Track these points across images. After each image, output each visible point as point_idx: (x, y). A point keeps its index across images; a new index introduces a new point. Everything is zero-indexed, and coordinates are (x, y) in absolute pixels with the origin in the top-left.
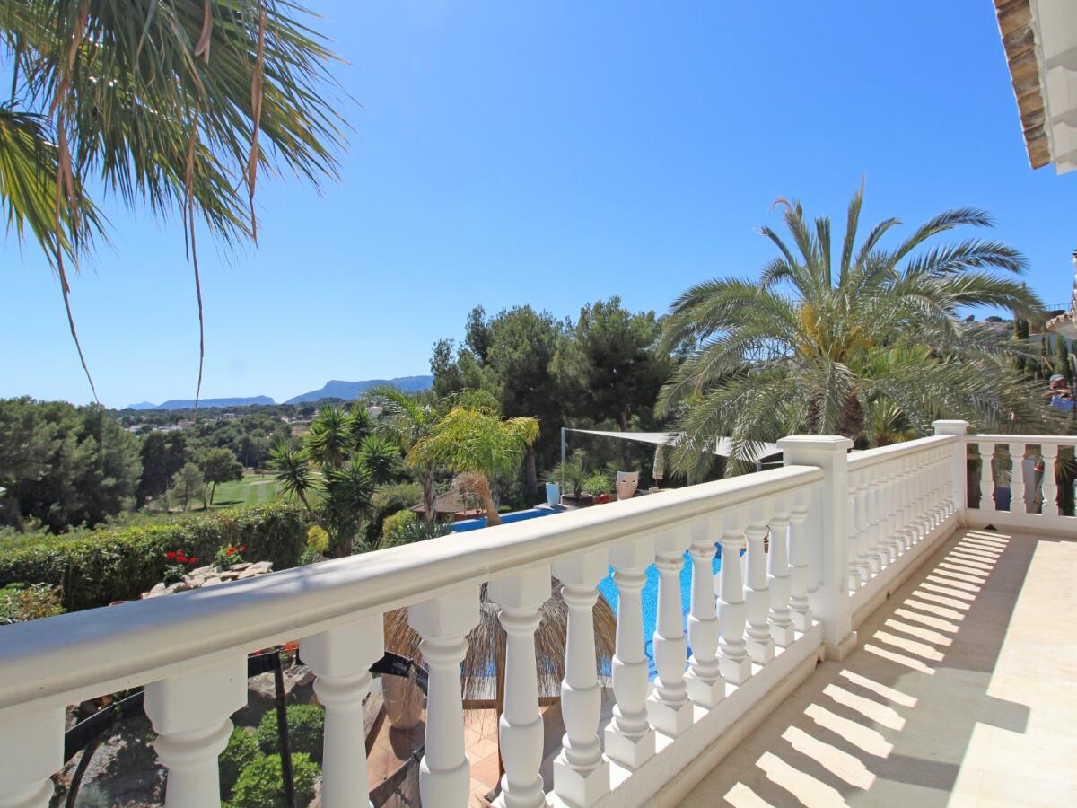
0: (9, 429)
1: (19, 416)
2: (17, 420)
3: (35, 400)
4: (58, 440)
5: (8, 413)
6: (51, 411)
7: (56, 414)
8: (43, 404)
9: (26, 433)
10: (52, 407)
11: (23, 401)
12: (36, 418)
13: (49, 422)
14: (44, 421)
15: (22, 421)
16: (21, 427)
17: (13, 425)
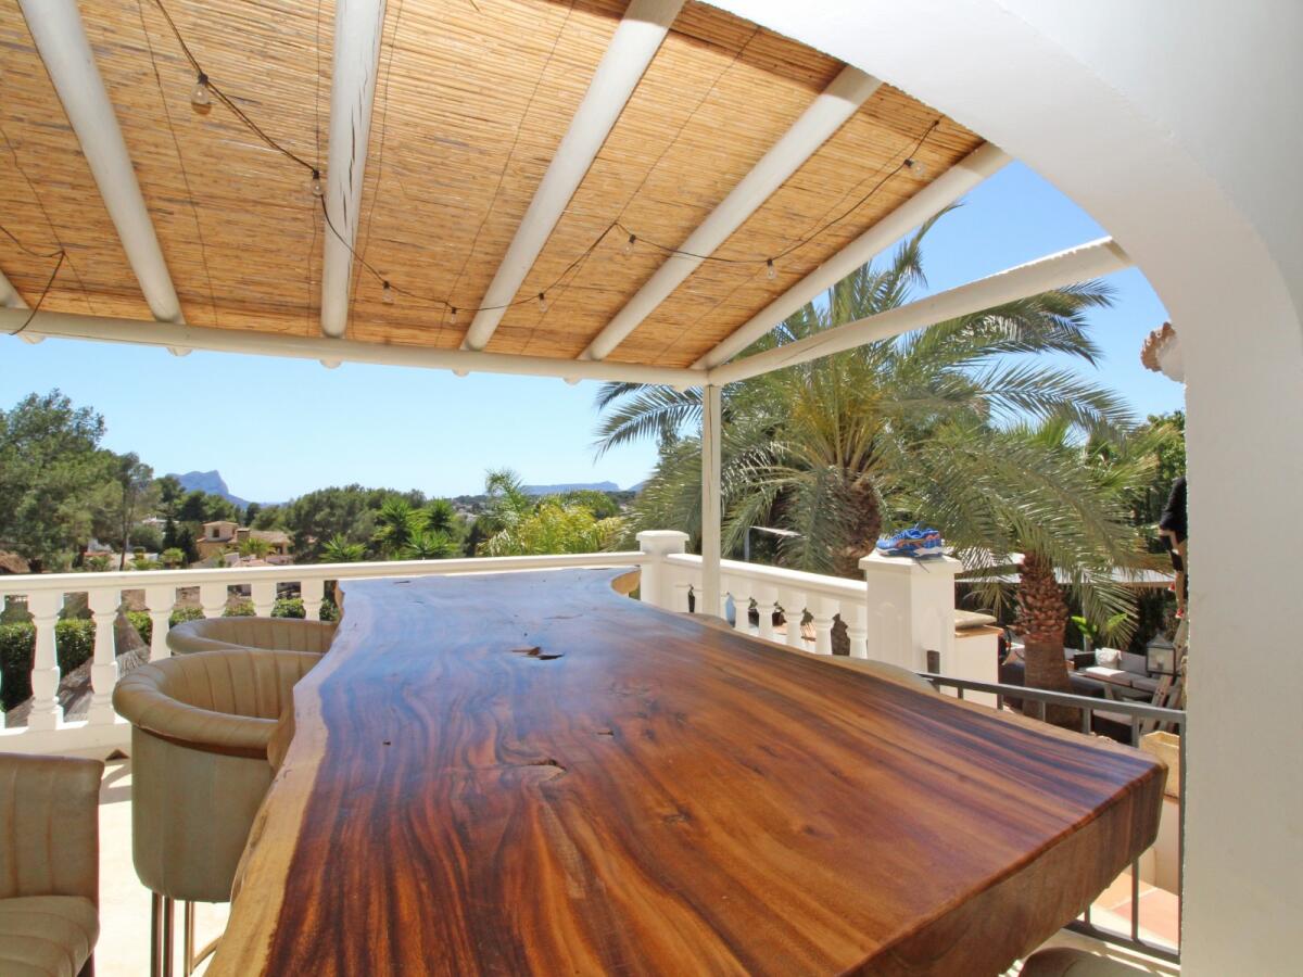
0: (334, 515)
1: (343, 503)
2: (342, 507)
4: (377, 526)
8: (370, 491)
9: (350, 519)
10: (375, 494)
11: (352, 489)
12: (358, 503)
13: (370, 509)
14: (367, 508)
15: (347, 508)
16: (345, 514)
17: (338, 512)
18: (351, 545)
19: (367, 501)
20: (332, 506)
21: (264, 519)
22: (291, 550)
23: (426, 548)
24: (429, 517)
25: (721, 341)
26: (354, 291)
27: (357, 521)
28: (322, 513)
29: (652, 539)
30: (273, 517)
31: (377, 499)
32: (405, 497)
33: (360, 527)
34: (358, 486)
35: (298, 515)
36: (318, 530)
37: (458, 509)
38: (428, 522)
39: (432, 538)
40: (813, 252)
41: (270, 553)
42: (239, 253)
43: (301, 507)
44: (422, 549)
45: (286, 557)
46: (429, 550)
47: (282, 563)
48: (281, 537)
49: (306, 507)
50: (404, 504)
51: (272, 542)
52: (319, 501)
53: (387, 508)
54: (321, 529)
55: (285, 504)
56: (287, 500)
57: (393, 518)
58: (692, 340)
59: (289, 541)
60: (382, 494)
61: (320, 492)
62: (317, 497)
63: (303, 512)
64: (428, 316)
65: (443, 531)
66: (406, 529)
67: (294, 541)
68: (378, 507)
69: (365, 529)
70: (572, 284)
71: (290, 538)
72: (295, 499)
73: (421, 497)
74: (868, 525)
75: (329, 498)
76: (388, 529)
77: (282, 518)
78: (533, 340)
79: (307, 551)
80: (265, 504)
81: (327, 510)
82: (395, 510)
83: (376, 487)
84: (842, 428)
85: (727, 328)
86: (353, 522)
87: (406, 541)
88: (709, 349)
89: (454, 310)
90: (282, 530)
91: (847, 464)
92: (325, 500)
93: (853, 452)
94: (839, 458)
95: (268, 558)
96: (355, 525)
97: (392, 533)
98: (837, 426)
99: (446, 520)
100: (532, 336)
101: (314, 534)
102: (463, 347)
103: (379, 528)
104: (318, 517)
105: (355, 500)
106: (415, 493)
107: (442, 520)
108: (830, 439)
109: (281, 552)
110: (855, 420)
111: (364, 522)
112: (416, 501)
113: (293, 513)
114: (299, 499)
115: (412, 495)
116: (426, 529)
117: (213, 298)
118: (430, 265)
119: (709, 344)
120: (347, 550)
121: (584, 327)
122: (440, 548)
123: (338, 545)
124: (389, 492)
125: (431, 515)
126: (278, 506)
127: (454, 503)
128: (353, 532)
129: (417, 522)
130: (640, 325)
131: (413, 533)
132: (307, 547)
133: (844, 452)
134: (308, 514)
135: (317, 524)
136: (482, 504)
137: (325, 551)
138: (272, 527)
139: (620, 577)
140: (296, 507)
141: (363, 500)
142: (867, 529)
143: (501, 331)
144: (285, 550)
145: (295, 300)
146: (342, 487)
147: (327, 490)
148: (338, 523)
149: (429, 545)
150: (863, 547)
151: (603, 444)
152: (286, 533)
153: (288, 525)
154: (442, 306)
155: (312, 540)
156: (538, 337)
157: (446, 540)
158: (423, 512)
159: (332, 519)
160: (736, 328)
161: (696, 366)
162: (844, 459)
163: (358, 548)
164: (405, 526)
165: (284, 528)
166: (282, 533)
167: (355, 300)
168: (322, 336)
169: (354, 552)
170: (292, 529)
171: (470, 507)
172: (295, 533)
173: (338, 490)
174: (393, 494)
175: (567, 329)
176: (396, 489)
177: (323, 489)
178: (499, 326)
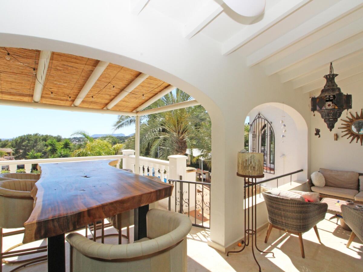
0: (29, 143)
1: (33, 139)
2: (32, 140)
3: (40, 134)
4: (45, 147)
5: (30, 138)
6: (44, 138)
7: (46, 139)
8: (42, 136)
9: (35, 144)
10: (44, 137)
11: (36, 135)
12: (38, 140)
13: (43, 141)
14: (41, 141)
15: (34, 141)
16: (33, 143)
17: (31, 142)
18: (37, 153)
19: (42, 138)
20: (29, 140)
21: (3, 144)
22: (13, 154)
23: (62, 154)
24: (63, 145)
25: (140, 106)
26: (43, 92)
27: (38, 145)
28: (25, 142)
29: (125, 152)
30: (7, 143)
31: (45, 138)
32: (55, 138)
33: (39, 147)
34: (38, 134)
35: (16, 143)
36: (23, 148)
37: (73, 141)
38: (63, 146)
39: (64, 151)
40: (157, 90)
41: (6, 155)
42: (11, 83)
43: (17, 140)
44: (61, 154)
45: (12, 156)
46: (63, 155)
47: (10, 159)
48: (10, 150)
49: (19, 140)
50: (55, 140)
51: (7, 152)
52: (24, 138)
53: (49, 141)
54: (25, 148)
55: (11, 139)
56: (12, 138)
57: (51, 145)
58: (132, 105)
59: (13, 151)
60: (47, 136)
61: (24, 136)
62: (23, 137)
63: (18, 142)
64: (63, 98)
65: (68, 149)
66: (55, 148)
67: (15, 152)
68: (46, 141)
69: (41, 147)
70: (101, 93)
71: (13, 150)
72: (15, 138)
73: (61, 138)
74: (184, 147)
75: (28, 138)
76: (49, 148)
77: (10, 144)
78: (92, 104)
79: (19, 154)
80: (3, 139)
81: (27, 141)
82: (52, 142)
83: (45, 134)
84: (178, 123)
85: (141, 103)
86: (36, 145)
87: (56, 152)
88: (137, 107)
89: (70, 97)
90: (10, 148)
91: (179, 133)
92: (26, 138)
93: (180, 129)
94: (177, 131)
95: (5, 157)
96: (37, 146)
97: (51, 150)
98: (176, 123)
99: (69, 145)
100: (91, 103)
101: (22, 149)
102: (72, 105)
103: (46, 147)
104: (24, 144)
105: (37, 138)
106: (58, 136)
107: (67, 145)
108: (175, 126)
109: (10, 155)
110: (181, 121)
111: (40, 145)
112: (59, 139)
113: (14, 143)
114: (16, 138)
115: (58, 137)
116: (62, 148)
117: (2, 92)
118: (64, 88)
119: (137, 106)
120: (35, 155)
121: (105, 102)
122: (67, 154)
123: (32, 153)
124: (49, 136)
125: (64, 144)
126: (8, 140)
127: (72, 139)
128: (36, 149)
129: (59, 146)
130: (119, 102)
131: (58, 149)
132: (20, 153)
133: (178, 129)
134: (20, 142)
135: (23, 146)
136: (82, 140)
137: (28, 155)
138: (6, 147)
139: (112, 162)
140: (16, 140)
141: (40, 139)
142: (183, 148)
143: (83, 102)
144: (11, 154)
145: (26, 93)
146: (32, 134)
147: (27, 135)
148: (31, 145)
149: (63, 153)
150: (182, 153)
151: (115, 129)
152: (11, 149)
153: (12, 146)
154: (67, 96)
155: (21, 151)
156: (93, 103)
157: (69, 151)
158: (61, 143)
159: (29, 144)
160: (143, 104)
161: (134, 111)
162: (178, 131)
163: (39, 154)
164: (55, 147)
165: (11, 147)
166: (10, 149)
167: (43, 94)
168: (33, 102)
169: (38, 155)
170: (14, 147)
171: (77, 141)
172: (15, 149)
173: (31, 135)
174: (51, 137)
175: (101, 102)
176: (52, 135)
177: (25, 135)
178: (83, 101)
